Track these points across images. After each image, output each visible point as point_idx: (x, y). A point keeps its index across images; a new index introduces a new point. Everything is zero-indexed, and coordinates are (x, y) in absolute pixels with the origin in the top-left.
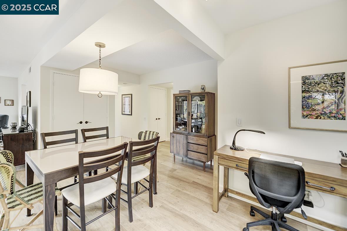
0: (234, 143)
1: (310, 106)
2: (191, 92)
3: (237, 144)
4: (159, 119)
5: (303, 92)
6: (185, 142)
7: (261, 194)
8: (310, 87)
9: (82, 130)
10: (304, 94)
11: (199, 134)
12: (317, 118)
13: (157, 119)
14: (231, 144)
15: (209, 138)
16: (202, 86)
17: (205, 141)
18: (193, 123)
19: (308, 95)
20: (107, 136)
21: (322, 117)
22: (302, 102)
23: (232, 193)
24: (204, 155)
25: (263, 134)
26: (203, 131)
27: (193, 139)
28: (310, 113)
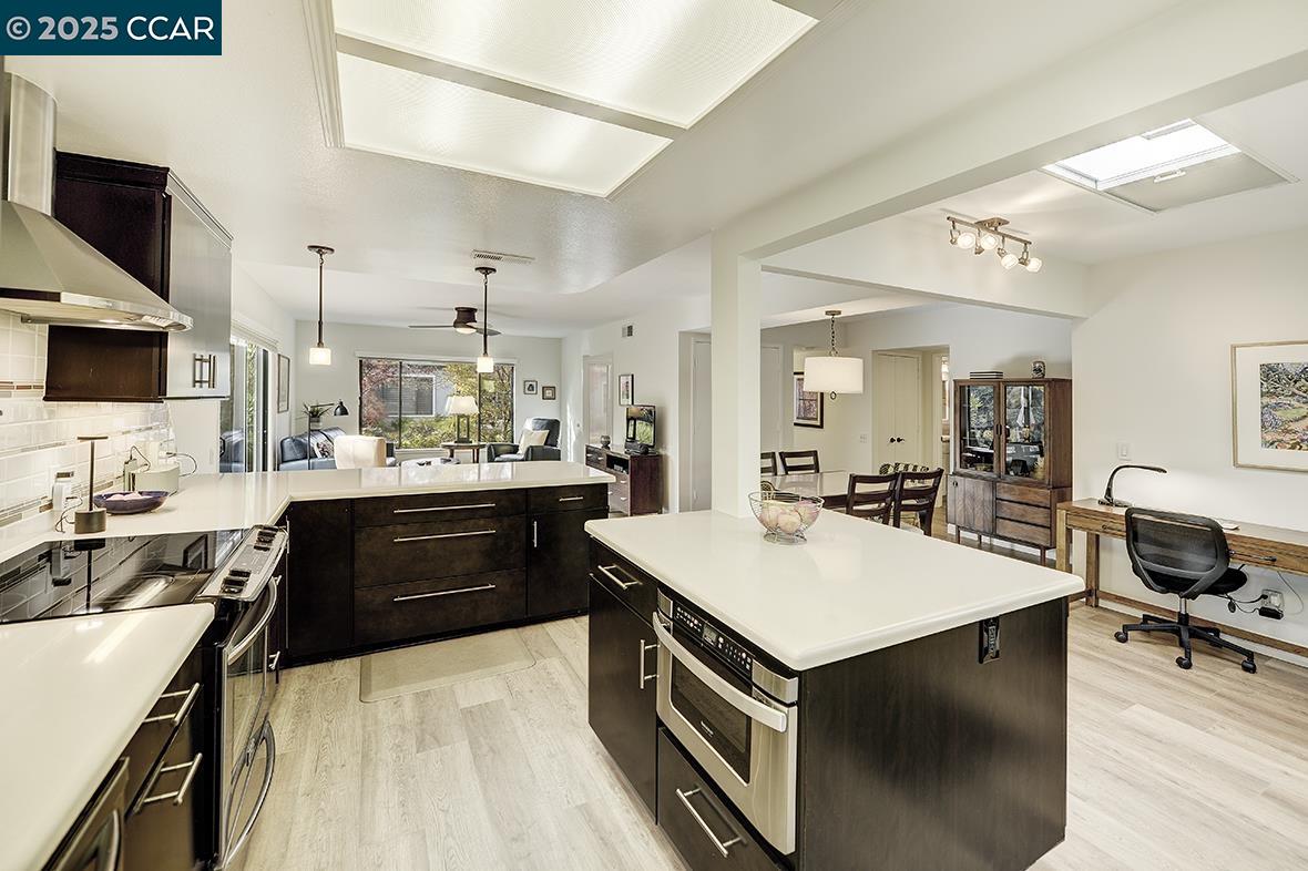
0: (1109, 491)
1: (1280, 423)
2: (1005, 377)
3: (1116, 496)
4: (899, 440)
5: (1264, 396)
6: (989, 496)
7: (1149, 571)
8: (1278, 386)
9: (780, 454)
10: (1266, 400)
11: (1028, 479)
12: (1293, 447)
13: (892, 440)
14: (1102, 497)
15: (1056, 490)
16: (1035, 363)
17: (1045, 496)
18: (1010, 455)
19: (1273, 401)
20: (816, 467)
21: (1305, 447)
22: (1262, 414)
23: (1108, 599)
24: (1041, 529)
25: (1162, 473)
26: (1039, 474)
27: (1010, 491)
28: (1279, 438)
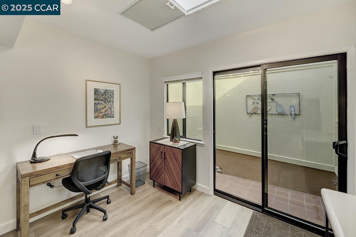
0: (34, 155)
1: (99, 110)
5: (95, 99)
8: (98, 96)
10: (96, 101)
12: (102, 118)
19: (97, 102)
21: (105, 117)
22: (94, 107)
28: (99, 115)
